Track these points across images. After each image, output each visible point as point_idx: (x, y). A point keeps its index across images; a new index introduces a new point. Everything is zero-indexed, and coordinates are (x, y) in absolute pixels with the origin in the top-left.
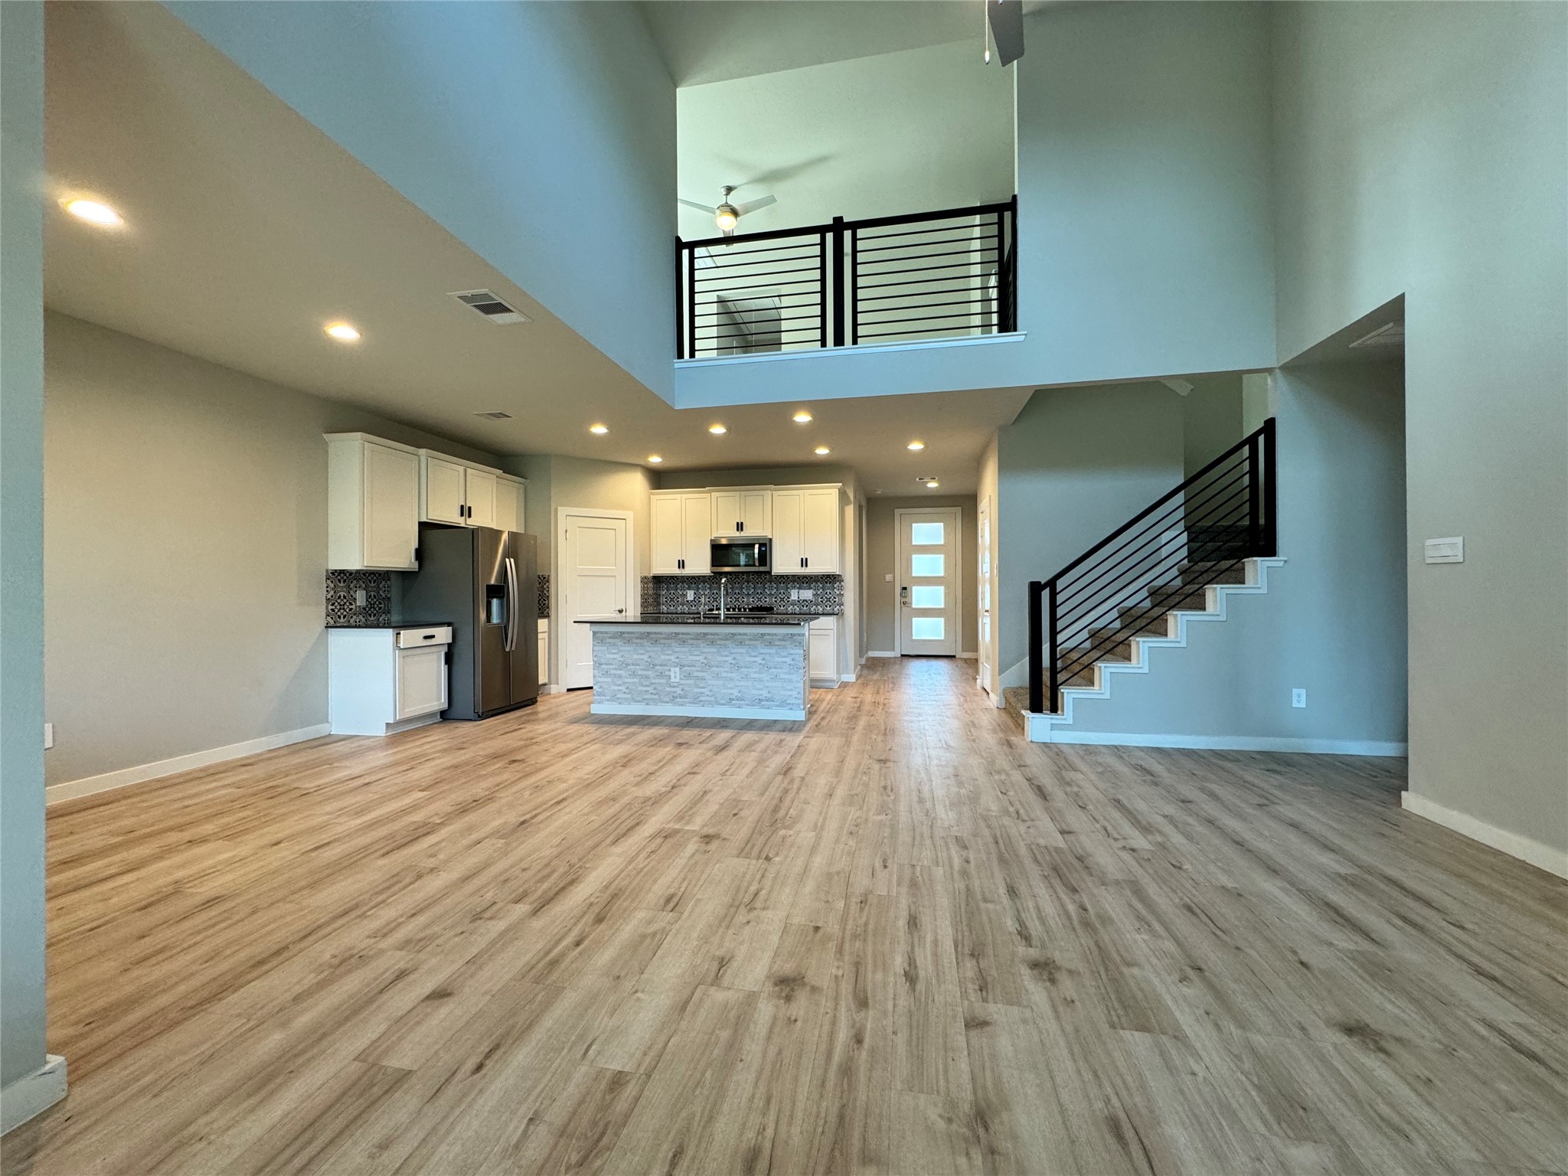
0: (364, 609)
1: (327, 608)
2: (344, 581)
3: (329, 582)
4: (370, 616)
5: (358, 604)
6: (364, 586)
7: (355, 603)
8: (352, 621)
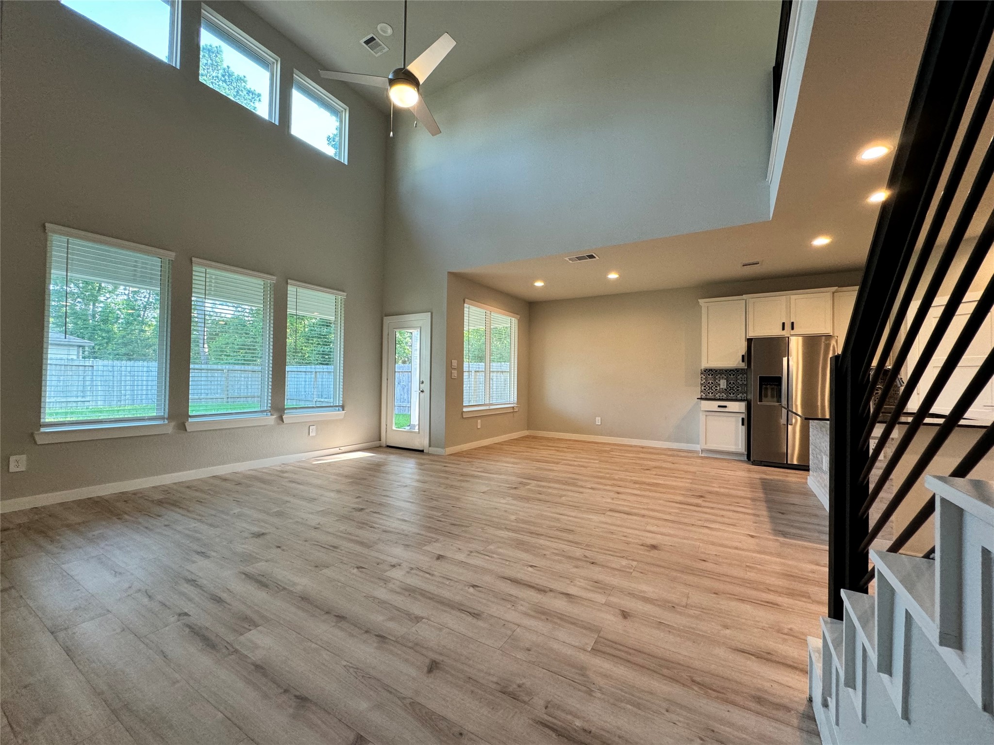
0: (726, 390)
1: (701, 388)
2: (712, 375)
3: (702, 375)
4: (730, 394)
5: (721, 387)
6: (726, 377)
7: (720, 386)
8: (717, 396)
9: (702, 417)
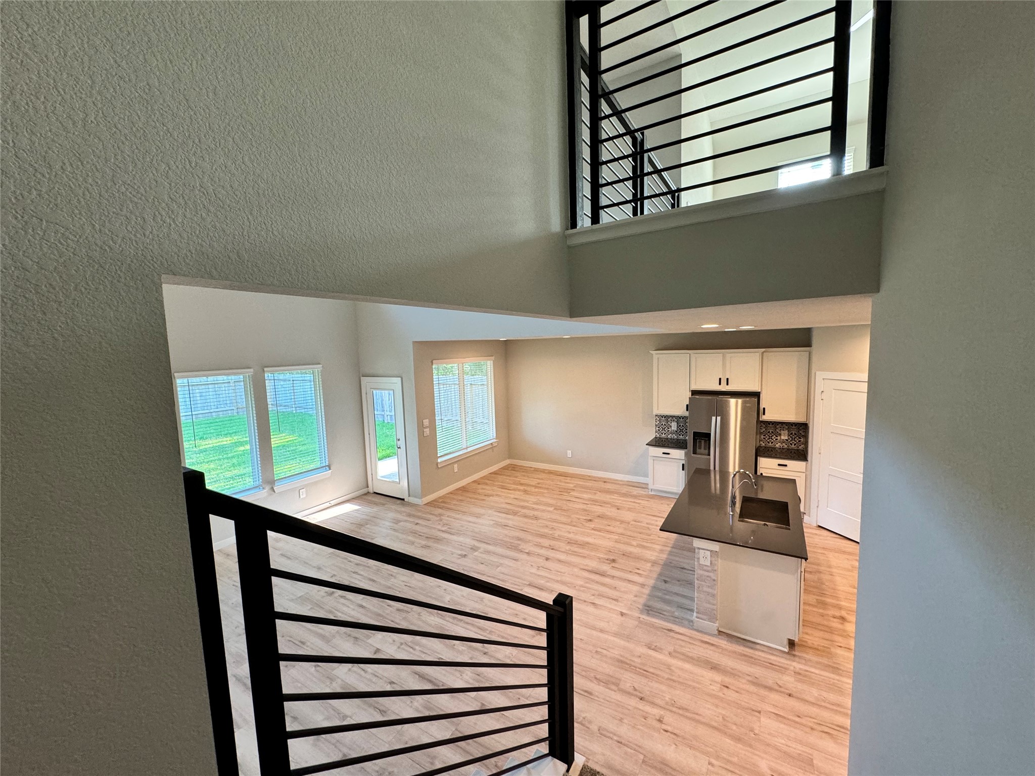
0: (676, 431)
1: (656, 429)
2: (665, 418)
3: (656, 419)
4: (680, 435)
6: (676, 420)
7: (671, 428)
8: (669, 436)
9: (650, 461)
